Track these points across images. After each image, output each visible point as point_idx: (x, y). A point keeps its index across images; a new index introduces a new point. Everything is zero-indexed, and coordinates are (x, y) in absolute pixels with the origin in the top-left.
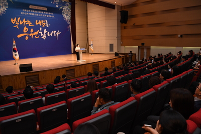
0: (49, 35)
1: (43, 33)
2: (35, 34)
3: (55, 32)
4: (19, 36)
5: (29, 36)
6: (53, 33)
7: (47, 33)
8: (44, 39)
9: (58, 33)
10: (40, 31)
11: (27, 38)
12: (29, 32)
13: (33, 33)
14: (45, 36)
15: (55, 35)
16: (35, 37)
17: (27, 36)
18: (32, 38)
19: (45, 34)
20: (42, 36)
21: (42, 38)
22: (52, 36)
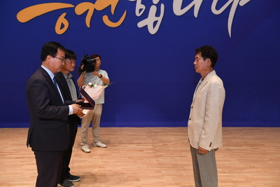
0: (178, 10)
5: (70, 14)
8: (153, 31)
11: (61, 26)
14: (158, 14)
15: (218, 8)
16: (106, 19)
17: (64, 14)
18: (88, 26)
19: (158, 6)
20: (138, 14)
21: (141, 25)
22: (196, 15)
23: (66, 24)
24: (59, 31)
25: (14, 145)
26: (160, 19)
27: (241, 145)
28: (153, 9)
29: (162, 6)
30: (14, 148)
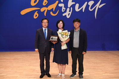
0: (77, 10)
1: (66, 6)
2: (50, 8)
3: (91, 3)
4: (23, 12)
5: (39, 11)
6: (88, 6)
7: (73, 6)
8: (68, 17)
9: (98, 6)
10: (60, 2)
11: (36, 16)
12: (40, 5)
13: (47, 6)
14: (70, 11)
15: (91, 8)
16: (51, 13)
17: (37, 12)
18: (45, 15)
19: (70, 8)
20: (63, 11)
21: (64, 15)
22: (83, 11)
23: (38, 15)
24: (35, 17)
25: (20, 56)
26: (71, 13)
27: (101, 56)
28: (68, 9)
29: (71, 8)
30: (21, 57)
